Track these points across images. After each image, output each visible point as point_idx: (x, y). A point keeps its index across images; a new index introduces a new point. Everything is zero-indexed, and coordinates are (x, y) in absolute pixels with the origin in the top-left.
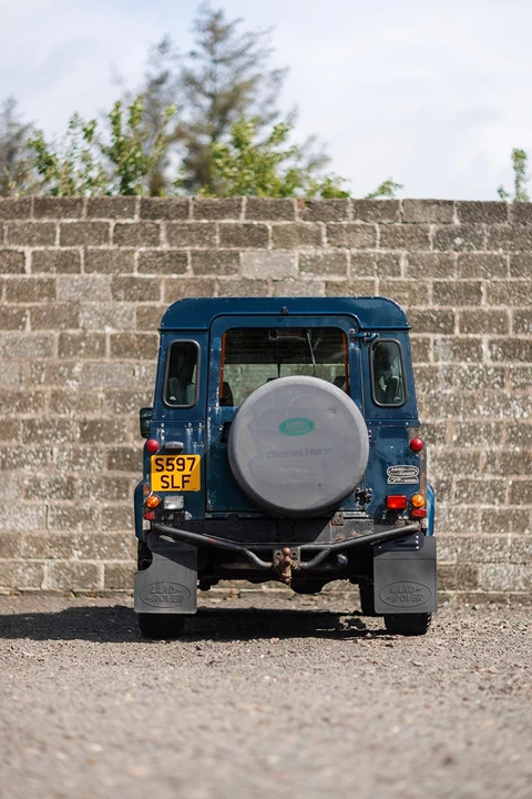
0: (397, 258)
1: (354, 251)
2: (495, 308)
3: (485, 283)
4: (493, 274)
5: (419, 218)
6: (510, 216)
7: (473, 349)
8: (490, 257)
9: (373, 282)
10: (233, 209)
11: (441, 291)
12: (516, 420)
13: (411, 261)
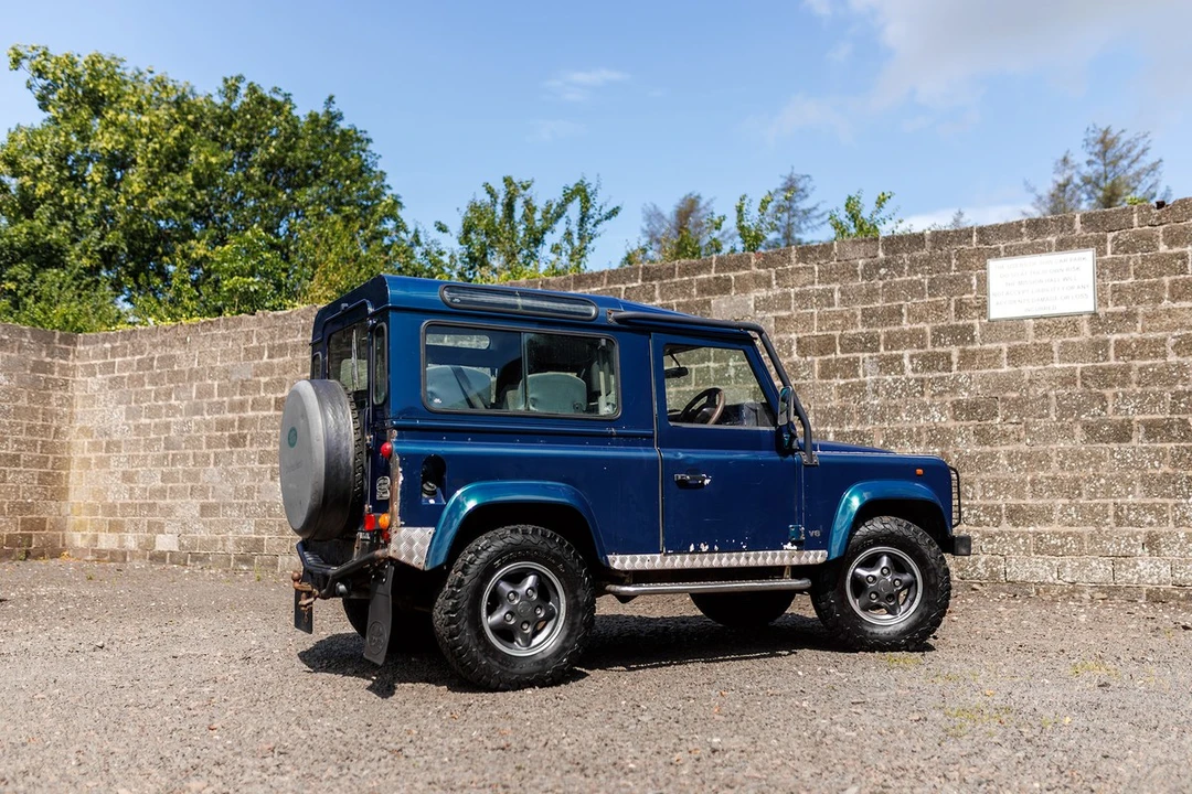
0: (832, 291)
1: (797, 289)
2: (914, 326)
3: (906, 305)
4: (913, 297)
5: (850, 255)
6: (928, 244)
7: (896, 363)
8: (910, 282)
9: (812, 313)
10: (705, 267)
11: (868, 316)
12: (935, 424)
13: (843, 293)
